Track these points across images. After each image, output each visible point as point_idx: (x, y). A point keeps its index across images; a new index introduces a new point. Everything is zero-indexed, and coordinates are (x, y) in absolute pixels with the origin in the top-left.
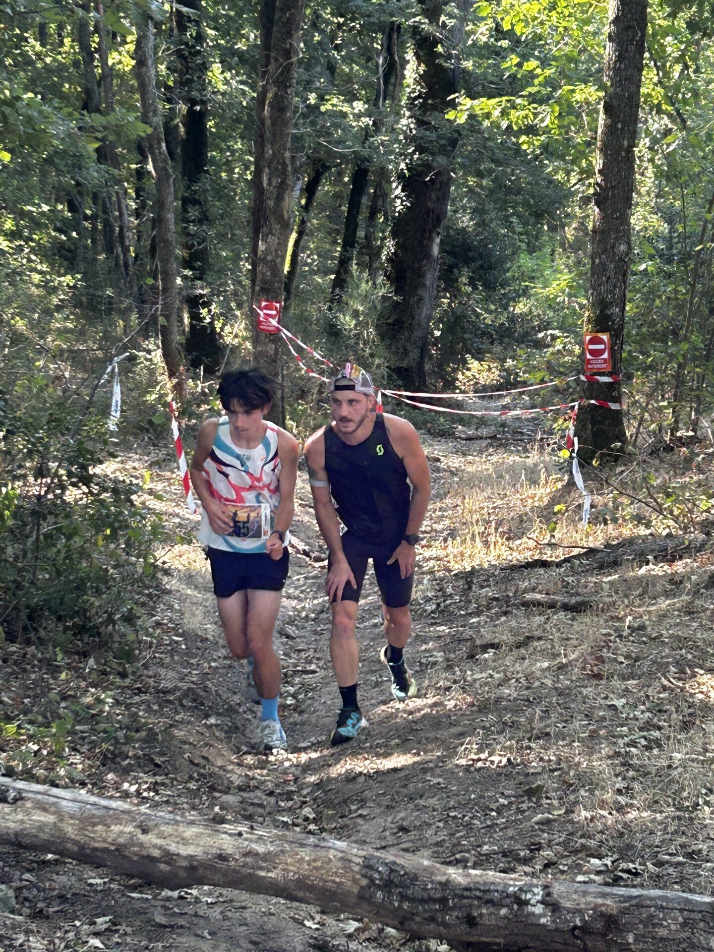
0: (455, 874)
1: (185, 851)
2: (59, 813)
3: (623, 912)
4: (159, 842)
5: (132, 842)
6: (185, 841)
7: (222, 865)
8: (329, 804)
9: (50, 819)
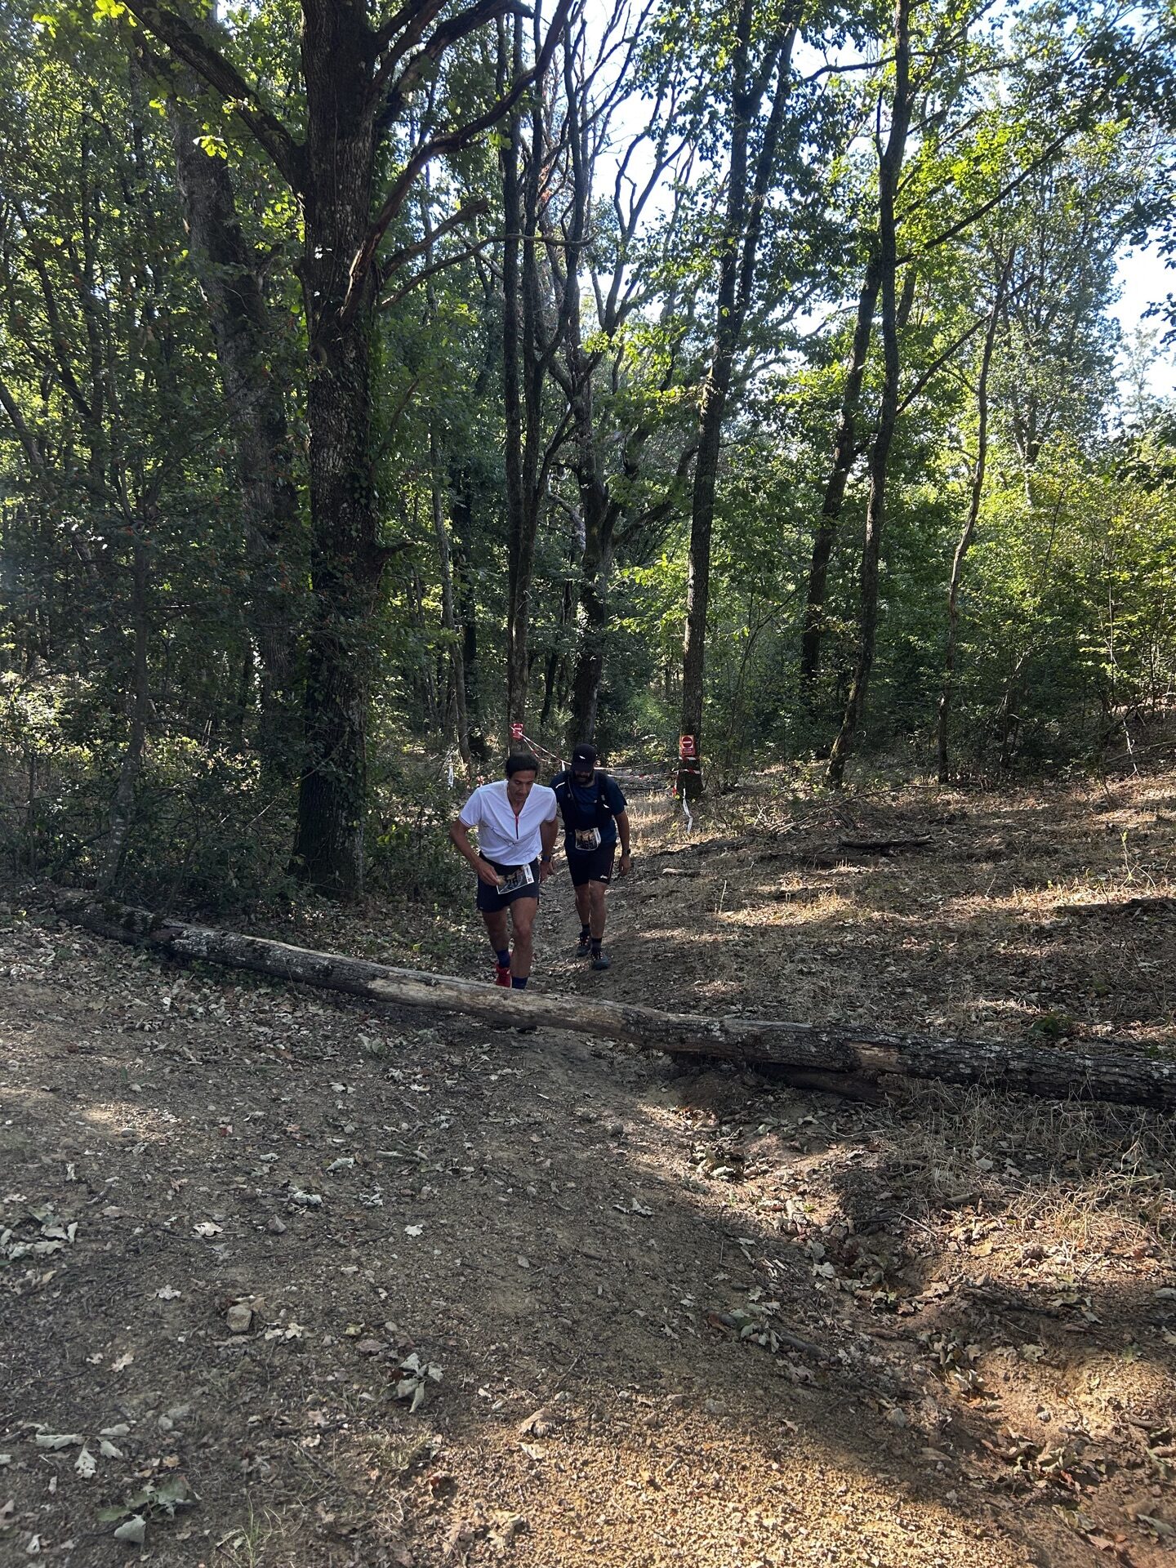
0: (672, 1017)
1: (527, 1008)
2: (459, 990)
3: (763, 1034)
4: (513, 1005)
5: (499, 1005)
6: (527, 1004)
7: (548, 1015)
8: (583, 980)
9: (454, 994)
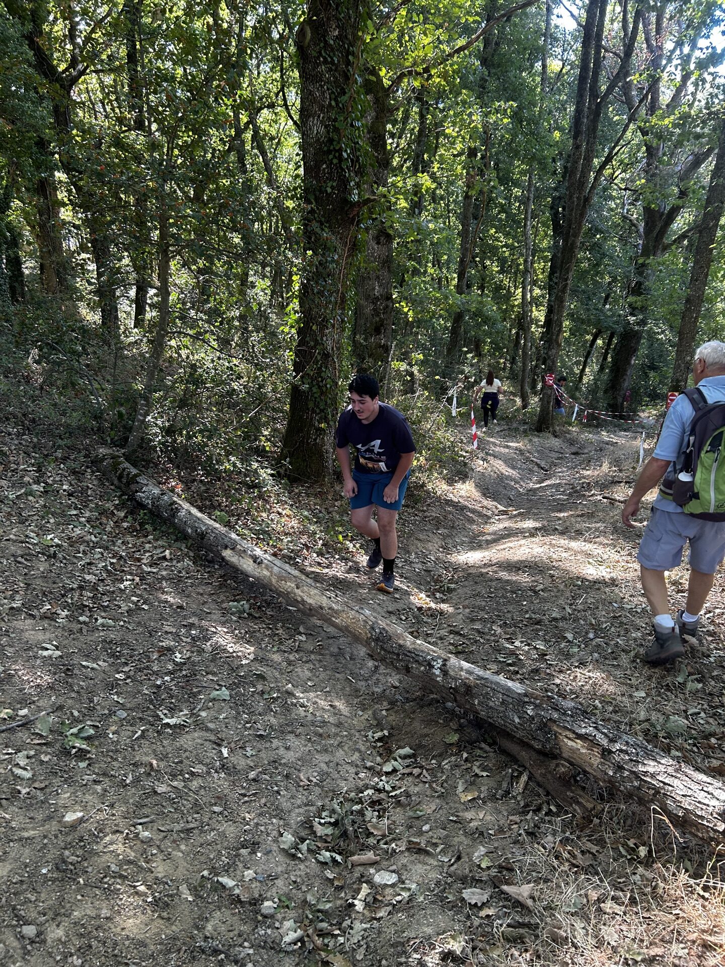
3: (477, 686)
4: (301, 594)
5: (292, 592)
6: (310, 596)
7: (320, 611)
9: (269, 574)
